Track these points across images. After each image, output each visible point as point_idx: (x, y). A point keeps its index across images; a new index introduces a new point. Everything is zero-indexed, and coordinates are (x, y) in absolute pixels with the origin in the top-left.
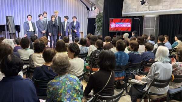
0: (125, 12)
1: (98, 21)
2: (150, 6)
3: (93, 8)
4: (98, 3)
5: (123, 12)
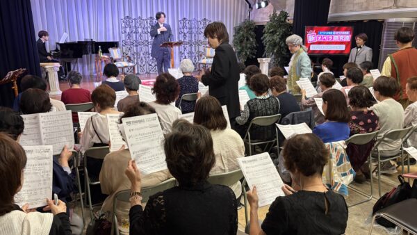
0: (336, 11)
1: (271, 30)
3: (263, 4)
5: (330, 12)
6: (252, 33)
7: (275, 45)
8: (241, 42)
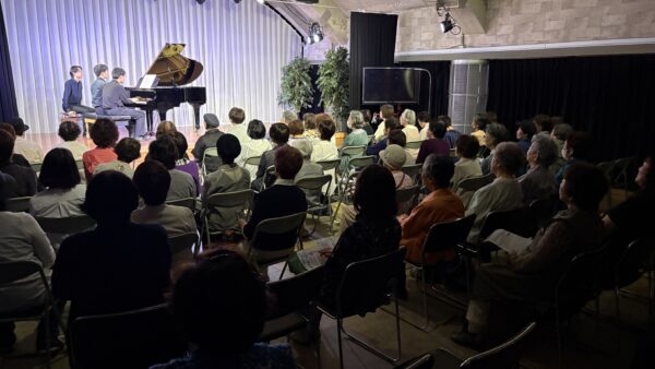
0: (403, 50)
2: (466, 36)
3: (316, 38)
4: (330, 22)
5: (396, 50)
6: (306, 75)
7: (334, 90)
8: (292, 86)
